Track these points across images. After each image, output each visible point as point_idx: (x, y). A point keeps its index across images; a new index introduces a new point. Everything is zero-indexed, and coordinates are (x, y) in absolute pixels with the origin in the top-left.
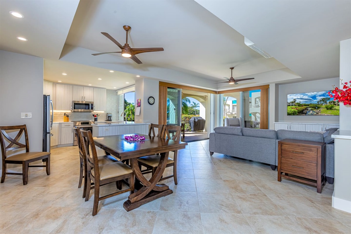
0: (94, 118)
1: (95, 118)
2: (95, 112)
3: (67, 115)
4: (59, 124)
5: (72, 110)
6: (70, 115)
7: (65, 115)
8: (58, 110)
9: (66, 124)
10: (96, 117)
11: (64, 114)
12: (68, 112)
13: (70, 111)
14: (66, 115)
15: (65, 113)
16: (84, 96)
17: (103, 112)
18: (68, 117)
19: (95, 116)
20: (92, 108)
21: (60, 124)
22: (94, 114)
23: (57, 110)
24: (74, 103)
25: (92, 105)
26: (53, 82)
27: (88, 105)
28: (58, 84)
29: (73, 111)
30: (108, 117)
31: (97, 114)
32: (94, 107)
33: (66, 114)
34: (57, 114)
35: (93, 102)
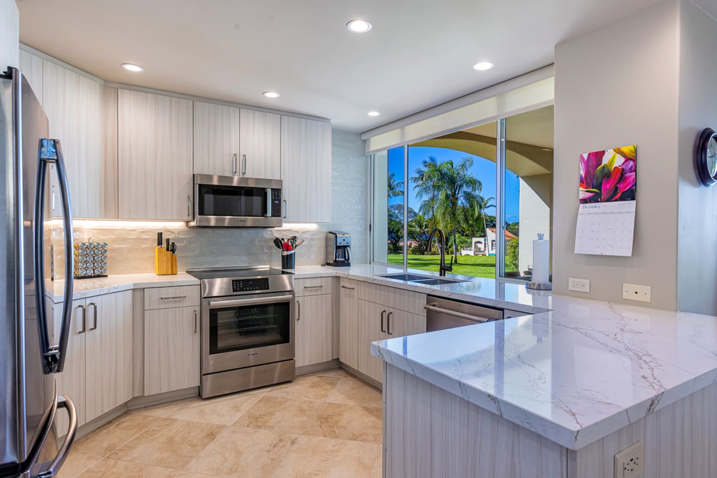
0: (278, 253)
1: (285, 253)
2: (287, 228)
3: (168, 240)
4: (133, 290)
5: (191, 218)
6: (180, 240)
7: (160, 243)
8: (130, 219)
9: (164, 293)
10: (289, 253)
11: (156, 237)
12: (175, 226)
13: (180, 225)
14: (164, 245)
15: (160, 235)
16: (242, 153)
17: (313, 227)
18: (173, 251)
19: (287, 248)
20: (277, 212)
21: (139, 291)
22: (280, 237)
23: (123, 219)
24: (200, 186)
25: (277, 193)
26: (105, 81)
27: (262, 192)
28: (126, 92)
29: (193, 224)
30: (338, 247)
31: (294, 238)
32: (283, 204)
33: (164, 237)
34: (124, 240)
35: (281, 182)
